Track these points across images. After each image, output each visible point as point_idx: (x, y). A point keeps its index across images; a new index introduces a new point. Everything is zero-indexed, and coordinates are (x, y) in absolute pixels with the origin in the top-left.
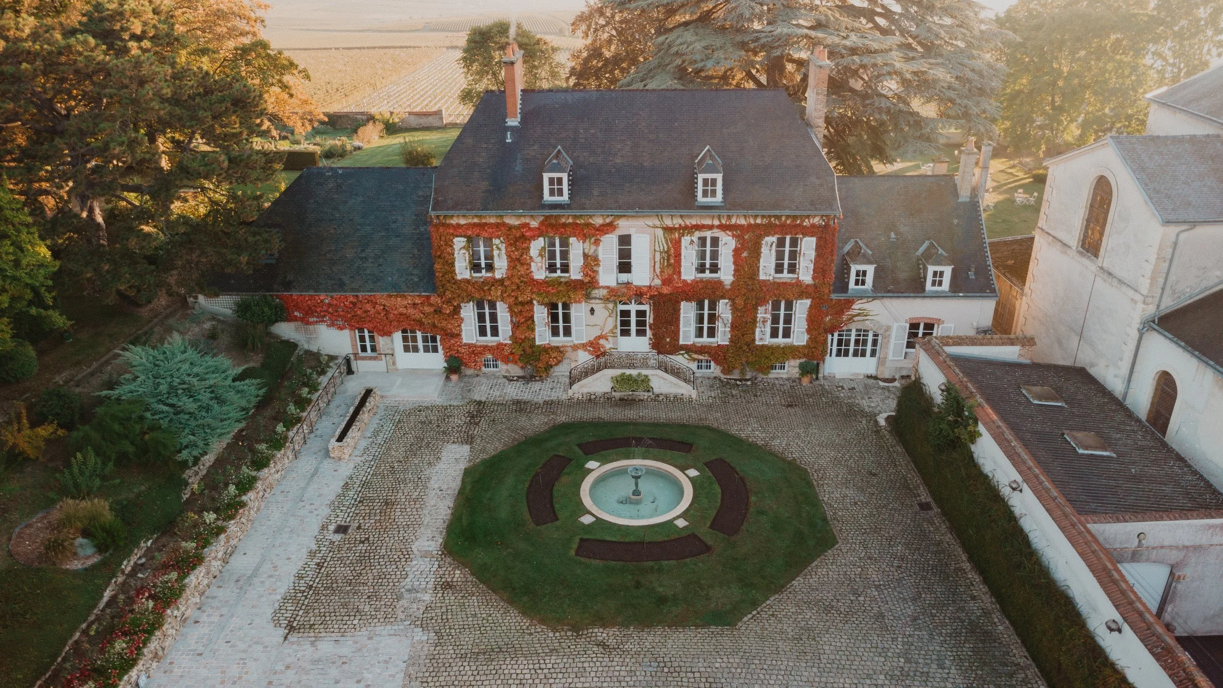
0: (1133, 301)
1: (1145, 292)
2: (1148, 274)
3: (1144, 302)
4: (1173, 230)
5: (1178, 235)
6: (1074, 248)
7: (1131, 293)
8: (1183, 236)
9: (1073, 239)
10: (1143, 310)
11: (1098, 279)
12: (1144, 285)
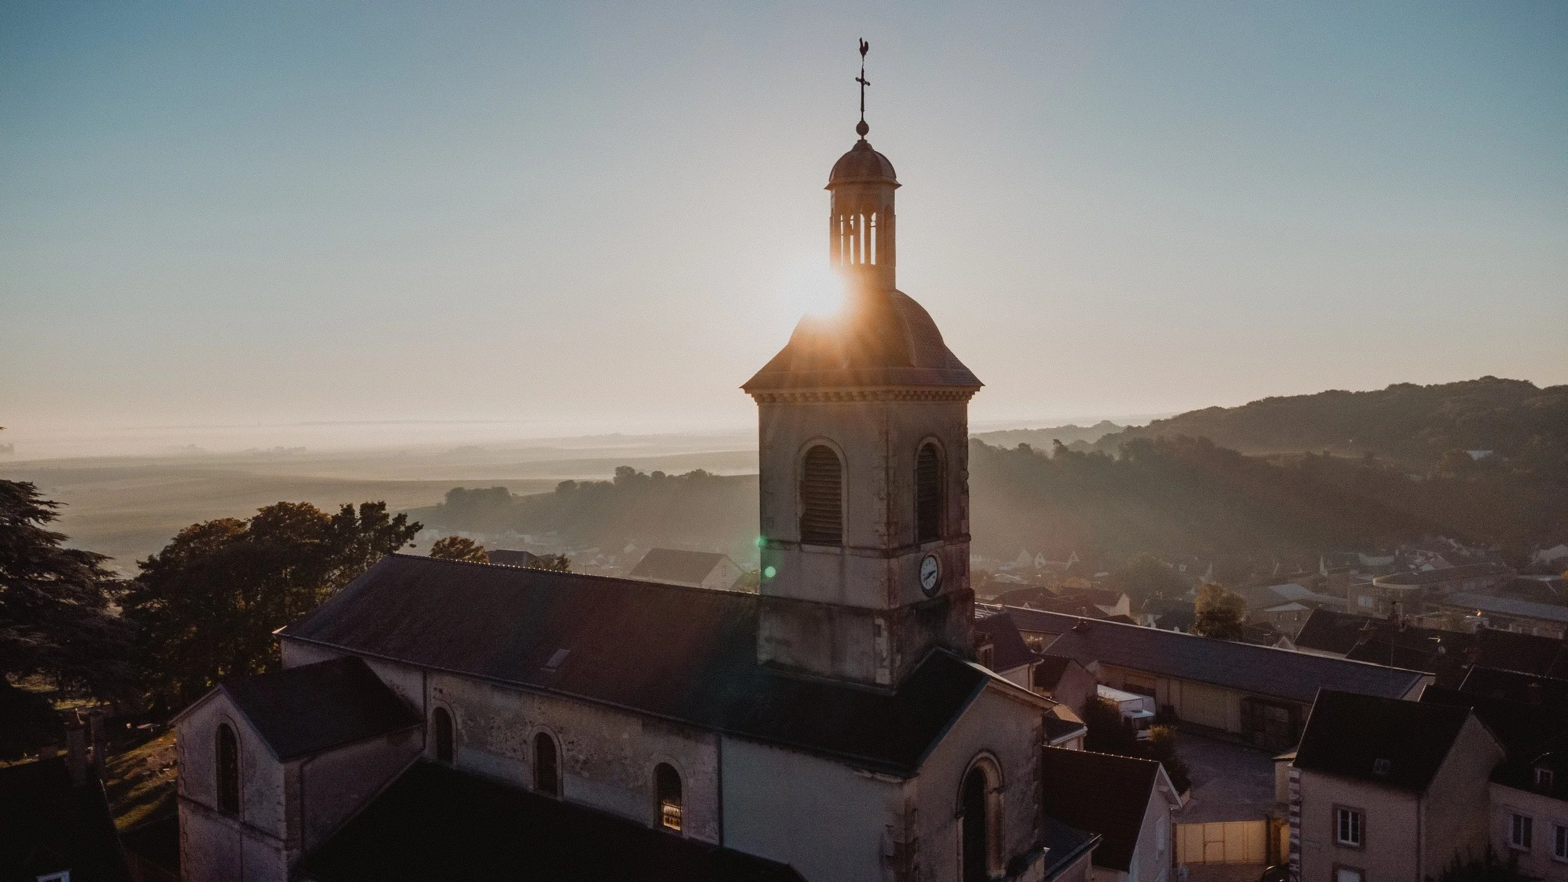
0: (278, 850)
1: (284, 836)
2: (283, 817)
3: (287, 848)
4: (295, 766)
5: (301, 767)
6: (216, 809)
7: (273, 842)
8: (307, 768)
9: (211, 799)
10: (288, 856)
11: (244, 838)
12: (282, 830)
